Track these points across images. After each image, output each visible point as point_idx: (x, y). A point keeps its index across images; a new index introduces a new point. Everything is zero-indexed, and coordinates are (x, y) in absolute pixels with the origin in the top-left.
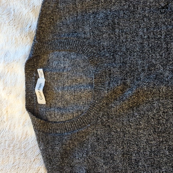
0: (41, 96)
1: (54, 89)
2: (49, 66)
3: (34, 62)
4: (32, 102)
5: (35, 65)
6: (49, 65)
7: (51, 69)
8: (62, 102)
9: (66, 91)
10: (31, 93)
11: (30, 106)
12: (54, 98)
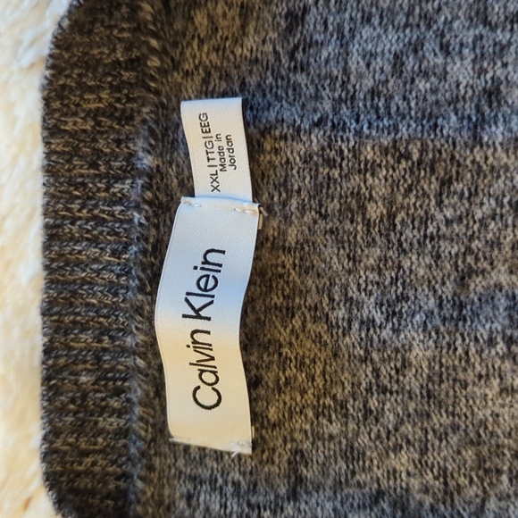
0: (209, 377)
1: (341, 313)
2: (301, 78)
3: (139, 28)
4: (110, 423)
5: (154, 62)
6: (304, 68)
7: (327, 106)
8: (423, 452)
9: (491, 342)
10: (105, 331)
11: (89, 460)
12: (343, 405)
